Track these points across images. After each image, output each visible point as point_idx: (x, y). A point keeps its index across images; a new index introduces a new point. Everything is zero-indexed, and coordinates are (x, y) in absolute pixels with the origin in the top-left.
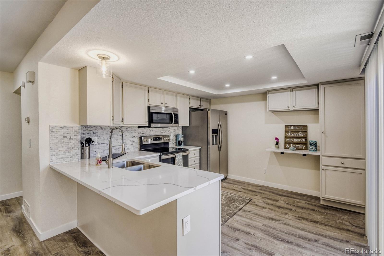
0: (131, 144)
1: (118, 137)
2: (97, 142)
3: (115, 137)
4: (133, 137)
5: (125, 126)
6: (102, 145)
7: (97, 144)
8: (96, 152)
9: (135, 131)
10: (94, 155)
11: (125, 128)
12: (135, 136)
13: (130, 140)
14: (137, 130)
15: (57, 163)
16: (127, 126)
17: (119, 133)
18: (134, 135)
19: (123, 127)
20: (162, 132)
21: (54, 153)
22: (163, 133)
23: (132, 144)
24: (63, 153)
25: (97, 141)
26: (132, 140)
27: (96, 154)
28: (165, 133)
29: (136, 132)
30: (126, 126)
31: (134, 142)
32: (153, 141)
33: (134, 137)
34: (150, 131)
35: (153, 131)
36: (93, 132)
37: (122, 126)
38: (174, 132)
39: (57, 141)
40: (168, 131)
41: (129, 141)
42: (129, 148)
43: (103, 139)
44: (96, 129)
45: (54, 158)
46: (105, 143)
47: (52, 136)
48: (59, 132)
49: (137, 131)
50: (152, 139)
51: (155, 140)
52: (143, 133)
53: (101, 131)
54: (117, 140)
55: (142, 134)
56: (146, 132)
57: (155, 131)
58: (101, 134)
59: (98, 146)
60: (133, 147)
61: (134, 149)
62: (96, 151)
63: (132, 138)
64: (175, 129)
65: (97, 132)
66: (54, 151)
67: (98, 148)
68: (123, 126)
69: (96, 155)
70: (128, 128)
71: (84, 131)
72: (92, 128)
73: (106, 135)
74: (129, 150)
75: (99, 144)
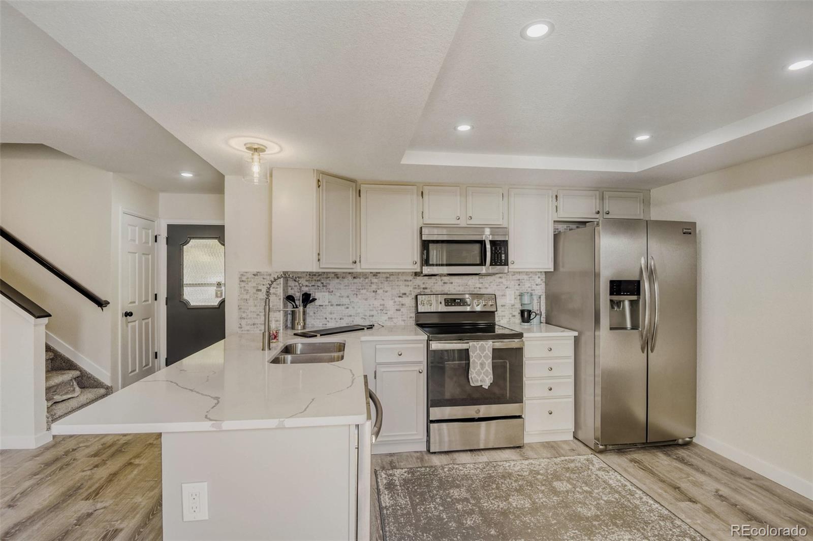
0: (397, 310)
1: (368, 293)
2: (329, 302)
3: (362, 294)
4: (401, 295)
5: (383, 273)
6: (339, 307)
7: (328, 305)
8: (328, 319)
9: (407, 283)
10: (323, 324)
11: (384, 276)
12: (405, 294)
13: (395, 302)
14: (411, 281)
15: (248, 331)
16: (388, 273)
17: (370, 286)
18: (403, 292)
19: (378, 274)
20: (478, 285)
21: (244, 315)
22: (480, 288)
23: (400, 310)
24: (255, 316)
25: (329, 299)
26: (399, 302)
27: (328, 323)
28: (486, 288)
29: (408, 286)
30: (385, 273)
31: (402, 305)
32: (446, 305)
33: (404, 296)
34: (444, 283)
35: (452, 283)
36: (322, 283)
37: (377, 273)
38: (517, 287)
39: (247, 297)
40: (497, 285)
41: (391, 302)
42: (392, 318)
43: (339, 296)
44: (327, 278)
45: (243, 322)
46: (342, 305)
47: (241, 288)
48: (250, 281)
49: (410, 283)
50: (443, 303)
51: (451, 305)
52: (426, 288)
53: (337, 281)
54: (366, 299)
55: (422, 290)
56: (432, 284)
57: (457, 283)
58: (337, 287)
59: (330, 309)
60: (402, 315)
61: (404, 321)
62: (326, 318)
63: (399, 297)
64: (519, 280)
65: (329, 284)
66: (244, 312)
67: (331, 313)
68: (379, 273)
69: (326, 324)
70: (391, 277)
71: (306, 281)
72: (319, 275)
73: (346, 289)
74: (393, 321)
75: (332, 305)
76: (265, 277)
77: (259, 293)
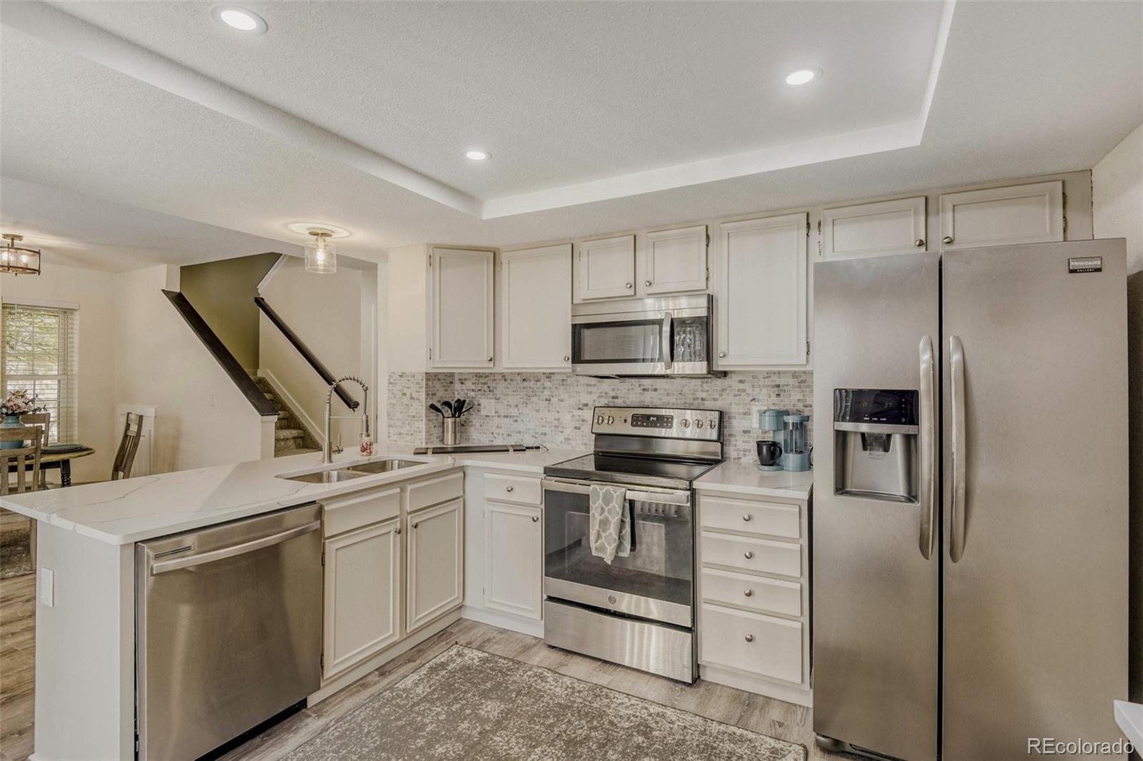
0: (576, 428)
1: (539, 402)
2: (496, 412)
3: (532, 403)
4: (581, 406)
5: (558, 373)
6: (506, 419)
7: (495, 416)
8: (495, 435)
9: (590, 389)
10: (489, 441)
11: (559, 378)
12: (587, 405)
13: (573, 416)
14: (594, 385)
15: (395, 441)
16: (565, 373)
17: (542, 392)
18: (584, 402)
19: (552, 376)
20: (701, 395)
21: (392, 422)
22: (702, 399)
23: (579, 429)
24: (400, 424)
25: (495, 408)
26: (579, 416)
27: (494, 439)
28: (715, 400)
29: (591, 393)
30: (561, 373)
31: (583, 421)
32: (632, 425)
33: (585, 408)
34: (644, 390)
35: (656, 390)
36: (489, 387)
37: (551, 373)
38: (774, 398)
39: (394, 401)
40: (735, 396)
41: (569, 417)
42: (569, 439)
43: (507, 405)
44: (494, 380)
45: (392, 431)
46: (511, 417)
47: (389, 390)
48: (397, 384)
49: (594, 389)
50: (629, 420)
51: (642, 426)
52: (616, 397)
53: (505, 384)
54: (538, 411)
55: (610, 400)
56: (626, 391)
57: (665, 390)
58: (504, 392)
59: (496, 420)
60: (583, 436)
61: (586, 444)
62: (492, 433)
63: (579, 409)
64: (779, 386)
65: (496, 388)
66: (392, 419)
67: (498, 427)
68: (554, 373)
69: (492, 441)
70: (568, 379)
71: (473, 384)
72: (486, 377)
73: (513, 395)
74: (569, 444)
75: (499, 416)
76: (410, 379)
77: (404, 397)
